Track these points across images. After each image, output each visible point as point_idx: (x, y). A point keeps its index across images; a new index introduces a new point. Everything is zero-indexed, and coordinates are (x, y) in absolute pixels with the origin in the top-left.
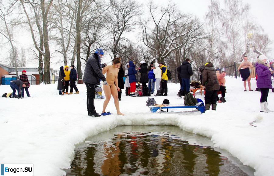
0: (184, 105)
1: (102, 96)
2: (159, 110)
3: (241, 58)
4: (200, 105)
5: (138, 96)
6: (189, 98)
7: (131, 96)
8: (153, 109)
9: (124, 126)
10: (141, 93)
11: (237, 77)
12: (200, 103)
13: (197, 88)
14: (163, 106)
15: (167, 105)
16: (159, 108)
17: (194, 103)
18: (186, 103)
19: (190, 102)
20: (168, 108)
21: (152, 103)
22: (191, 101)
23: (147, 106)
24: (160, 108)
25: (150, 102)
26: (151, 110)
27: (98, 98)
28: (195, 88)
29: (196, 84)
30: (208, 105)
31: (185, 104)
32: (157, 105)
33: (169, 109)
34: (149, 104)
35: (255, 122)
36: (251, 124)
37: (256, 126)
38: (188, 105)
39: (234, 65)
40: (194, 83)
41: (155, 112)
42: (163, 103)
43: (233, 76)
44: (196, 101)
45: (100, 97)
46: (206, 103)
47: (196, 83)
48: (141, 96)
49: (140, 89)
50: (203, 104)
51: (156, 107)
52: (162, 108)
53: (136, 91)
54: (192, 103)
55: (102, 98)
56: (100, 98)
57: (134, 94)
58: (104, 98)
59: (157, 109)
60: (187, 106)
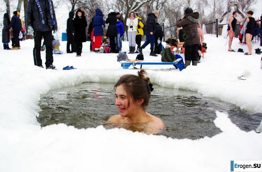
0: (161, 62)
1: (60, 52)
2: (131, 67)
3: (221, 17)
4: (179, 62)
5: (104, 52)
6: (167, 53)
7: (96, 52)
8: (125, 65)
9: (91, 82)
10: (107, 49)
11: (219, 36)
12: (179, 60)
13: (173, 46)
14: (136, 62)
15: (141, 61)
16: (132, 64)
17: (172, 58)
18: (164, 59)
19: (169, 58)
20: (141, 64)
21: (123, 57)
22: (169, 56)
23: (118, 61)
24: (134, 64)
25: (122, 57)
26: (122, 66)
27: (55, 54)
28: (171, 46)
29: (172, 41)
30: (188, 62)
31: (162, 60)
32: (129, 60)
33: (143, 65)
34: (120, 59)
35: (243, 76)
36: (239, 78)
37: (246, 79)
38: (166, 62)
39: (216, 21)
40: (170, 40)
41: (127, 68)
42: (136, 59)
43: (214, 35)
44: (175, 57)
45: (58, 52)
46: (186, 60)
47: (173, 39)
48: (108, 52)
49: (107, 45)
50: (182, 60)
51: (128, 62)
52: (135, 64)
53: (102, 46)
54: (170, 59)
55: (60, 54)
56: (57, 54)
57: (99, 51)
58: (62, 54)
59: (130, 65)
60: (164, 62)
